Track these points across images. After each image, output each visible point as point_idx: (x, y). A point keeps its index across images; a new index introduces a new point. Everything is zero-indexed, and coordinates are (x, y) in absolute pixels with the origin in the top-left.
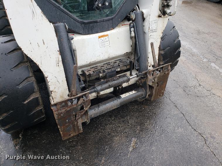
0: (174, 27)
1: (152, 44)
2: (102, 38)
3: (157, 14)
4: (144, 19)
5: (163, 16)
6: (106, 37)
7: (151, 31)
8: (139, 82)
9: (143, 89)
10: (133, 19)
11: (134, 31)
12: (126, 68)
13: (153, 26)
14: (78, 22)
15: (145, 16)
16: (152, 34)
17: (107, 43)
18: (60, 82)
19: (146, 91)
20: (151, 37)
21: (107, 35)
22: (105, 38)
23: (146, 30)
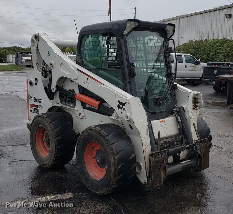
0: (202, 118)
1: (194, 124)
2: (162, 123)
3: (192, 108)
4: (184, 111)
5: (195, 109)
6: (164, 122)
8: (190, 154)
9: (194, 159)
10: (178, 111)
11: (180, 118)
13: (191, 115)
15: (184, 109)
16: (191, 119)
17: (165, 126)
19: (196, 160)
23: (188, 118)
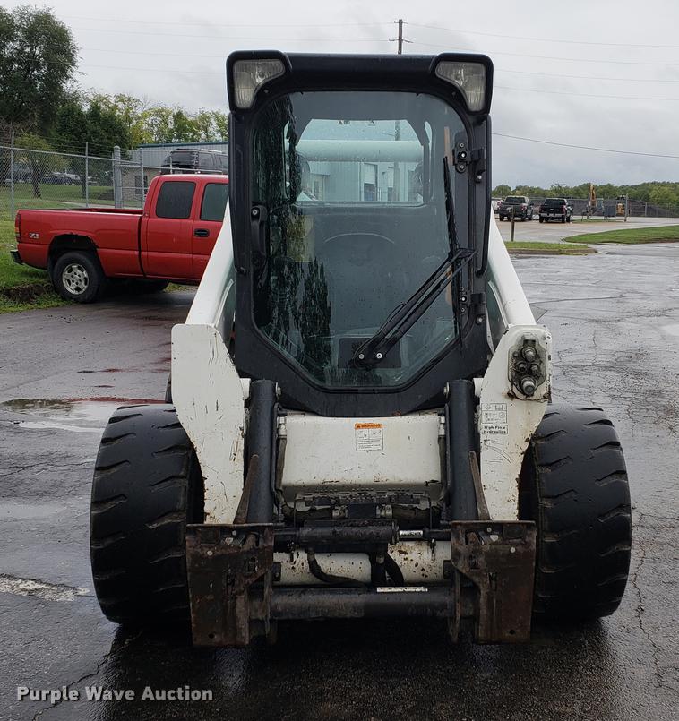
2: (365, 431)
3: (504, 390)
5: (522, 397)
6: (377, 430)
7: (488, 430)
11: (445, 425)
12: (412, 515)
13: (493, 418)
14: (313, 385)
16: (491, 437)
17: (377, 443)
18: (230, 496)
20: (487, 443)
21: (379, 426)
22: (372, 430)
